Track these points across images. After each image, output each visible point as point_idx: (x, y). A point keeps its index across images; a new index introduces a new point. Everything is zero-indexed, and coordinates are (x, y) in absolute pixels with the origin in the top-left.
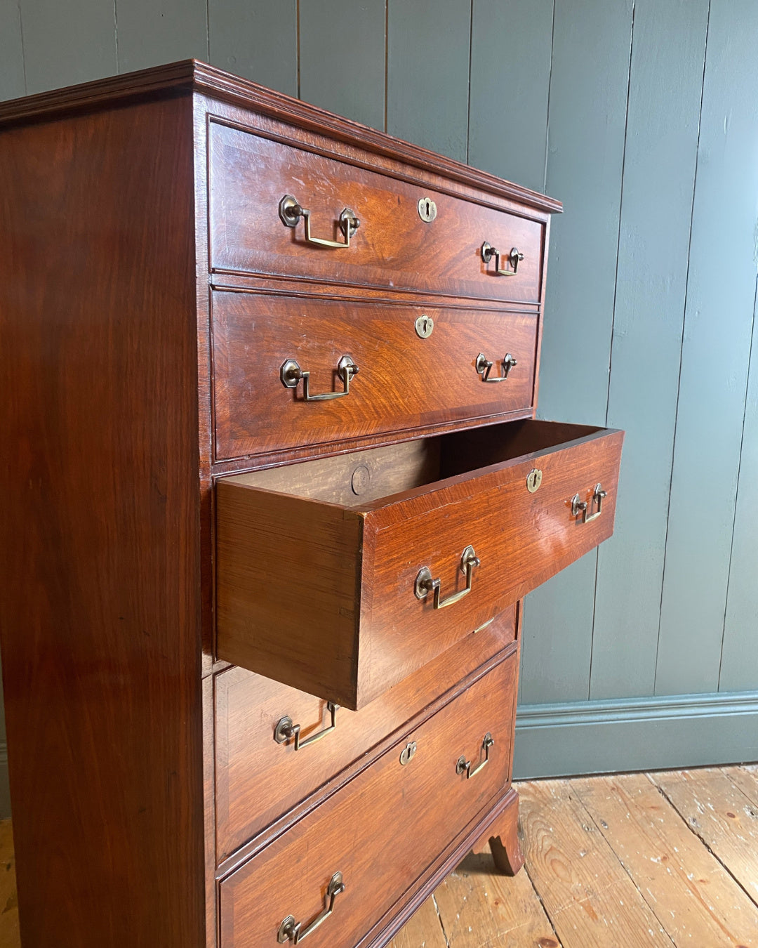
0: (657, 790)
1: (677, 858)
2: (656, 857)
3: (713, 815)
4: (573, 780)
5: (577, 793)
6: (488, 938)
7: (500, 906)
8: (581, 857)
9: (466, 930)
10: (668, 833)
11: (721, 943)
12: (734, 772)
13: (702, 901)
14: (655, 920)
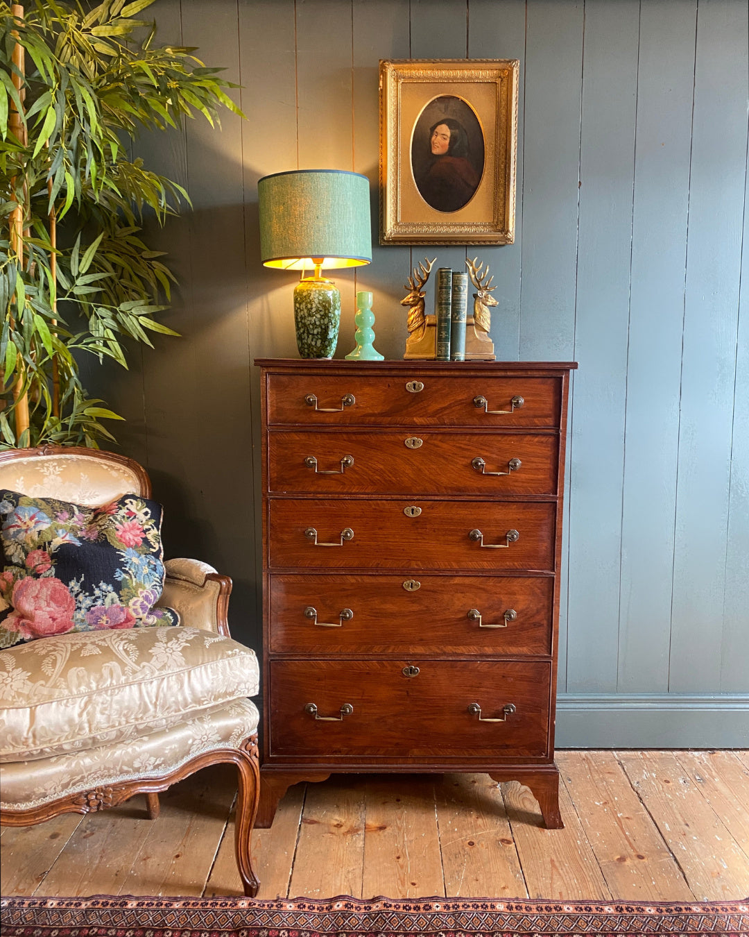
0: (617, 762)
1: (615, 804)
2: (599, 802)
3: (654, 781)
6: (466, 836)
7: (479, 820)
9: (454, 830)
10: (614, 788)
11: (625, 853)
12: (682, 755)
13: (622, 828)
14: (584, 836)
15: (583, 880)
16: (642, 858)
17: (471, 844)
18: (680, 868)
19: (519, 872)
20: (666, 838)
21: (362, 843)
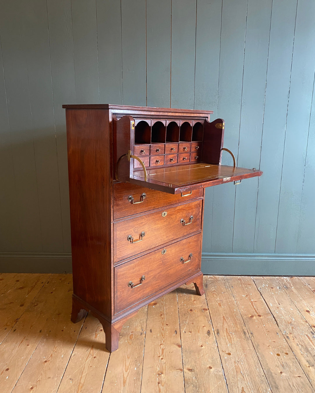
0: (252, 281)
1: (250, 296)
2: (244, 295)
3: (267, 288)
4: (227, 276)
5: (227, 279)
6: (189, 307)
7: (195, 301)
8: (222, 294)
9: (184, 305)
10: (251, 290)
11: (253, 314)
12: (279, 278)
13: (253, 305)
14: (237, 308)
15: (236, 324)
16: (260, 316)
17: (191, 310)
18: (275, 320)
19: (210, 321)
20: (270, 309)
21: (146, 310)
